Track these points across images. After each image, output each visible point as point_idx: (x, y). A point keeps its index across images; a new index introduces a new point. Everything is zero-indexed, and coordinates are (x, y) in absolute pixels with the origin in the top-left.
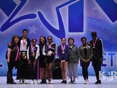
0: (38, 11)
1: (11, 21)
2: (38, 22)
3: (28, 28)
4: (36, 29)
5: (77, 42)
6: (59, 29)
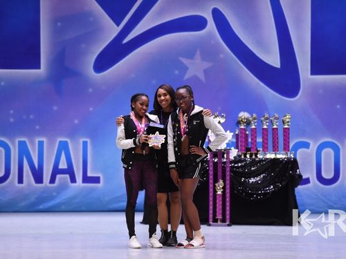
0: (213, 7)
1: (125, 41)
2: (213, 42)
3: (180, 61)
4: (207, 65)
5: (338, 106)
6: (278, 66)
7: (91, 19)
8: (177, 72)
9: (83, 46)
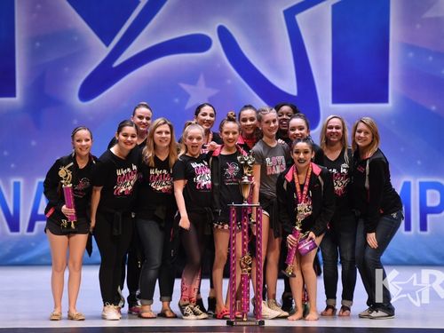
0: (218, 24)
1: (116, 64)
2: (219, 65)
3: (181, 89)
4: (211, 92)
6: (295, 93)
7: (76, 38)
8: (177, 100)
9: (66, 69)
